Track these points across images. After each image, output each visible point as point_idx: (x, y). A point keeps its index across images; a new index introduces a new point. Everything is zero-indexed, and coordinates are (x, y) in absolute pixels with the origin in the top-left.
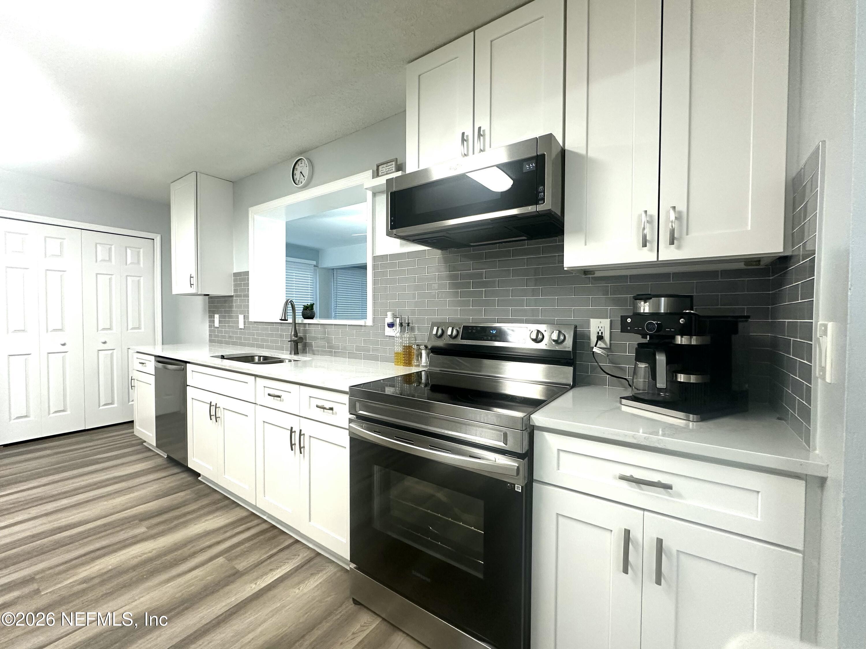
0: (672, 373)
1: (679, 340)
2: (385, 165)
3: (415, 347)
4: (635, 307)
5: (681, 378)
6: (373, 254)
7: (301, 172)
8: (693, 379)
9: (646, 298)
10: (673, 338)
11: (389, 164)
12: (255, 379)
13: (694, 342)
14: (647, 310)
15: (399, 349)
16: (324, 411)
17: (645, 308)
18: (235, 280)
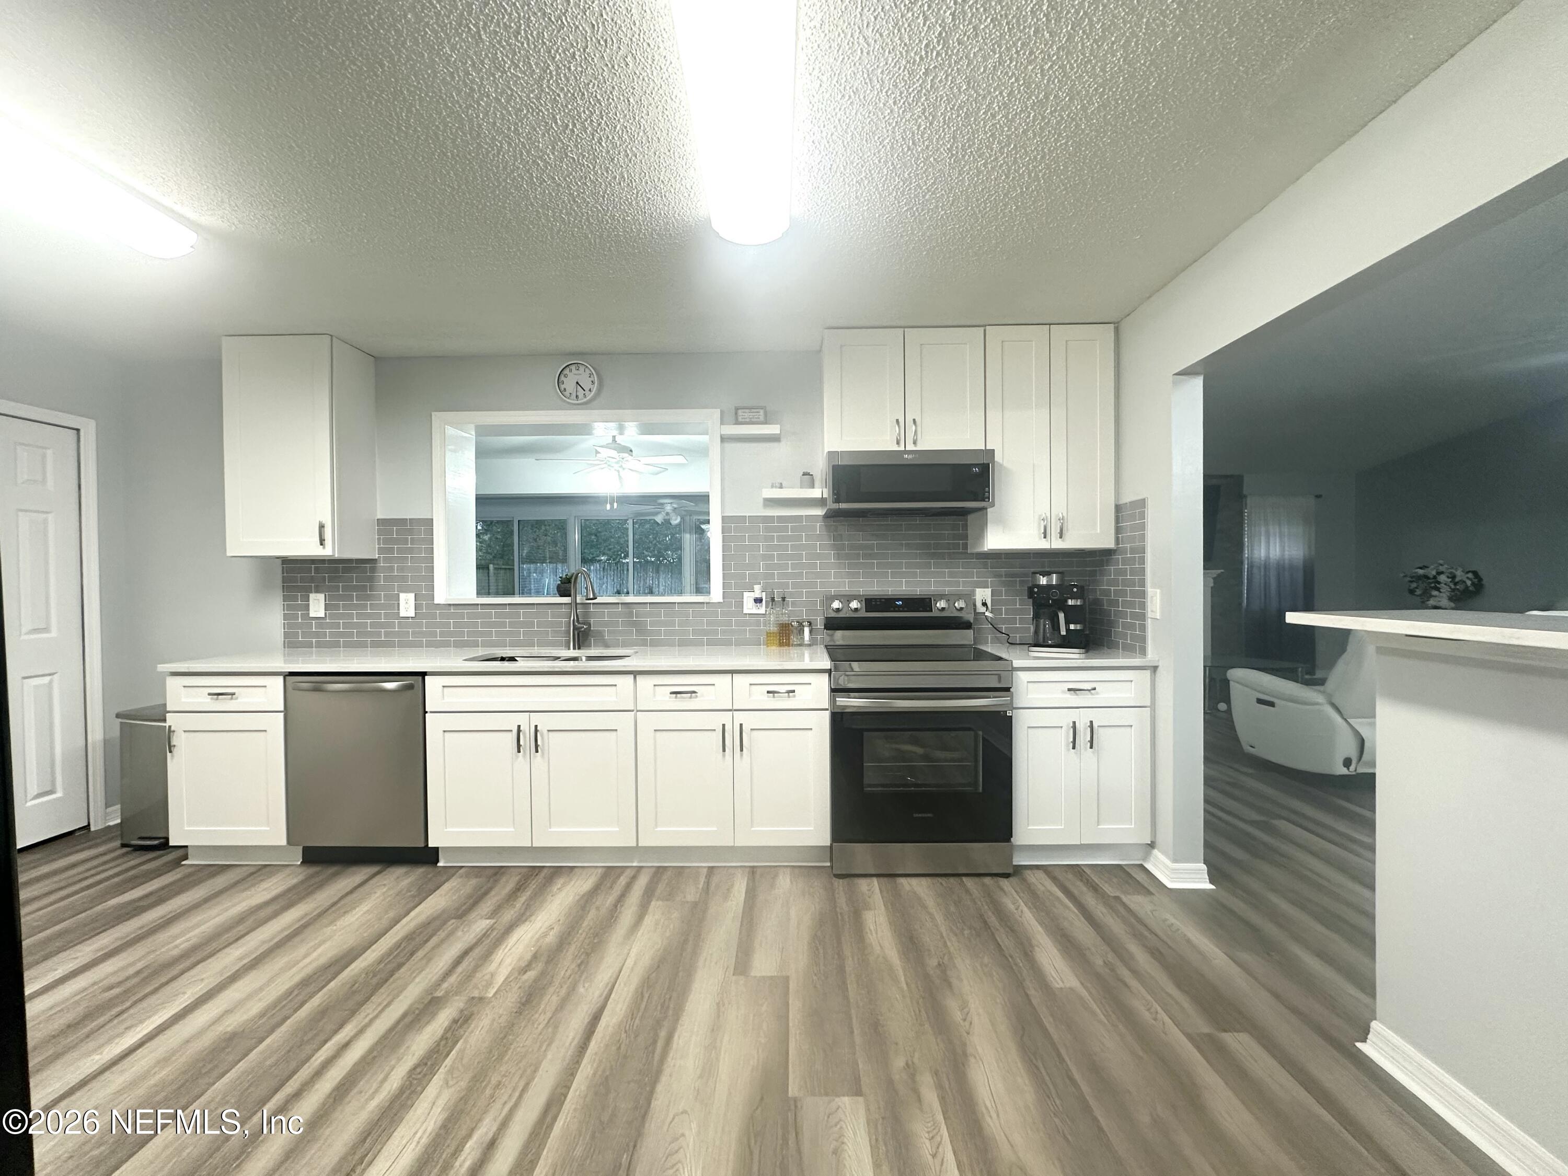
0: (1067, 623)
1: (1070, 602)
2: (747, 411)
3: (795, 624)
4: (1034, 579)
5: (1072, 627)
6: (722, 512)
7: (577, 383)
8: (1079, 627)
9: (1044, 574)
10: (1066, 601)
11: (753, 410)
12: (635, 678)
13: (1079, 603)
14: (1045, 583)
15: (774, 629)
16: (774, 697)
17: (1043, 581)
18: (380, 532)
